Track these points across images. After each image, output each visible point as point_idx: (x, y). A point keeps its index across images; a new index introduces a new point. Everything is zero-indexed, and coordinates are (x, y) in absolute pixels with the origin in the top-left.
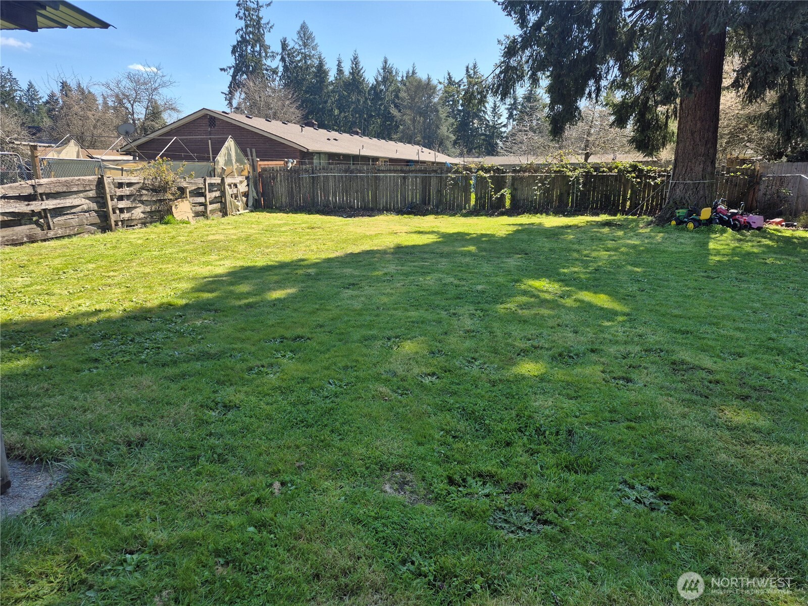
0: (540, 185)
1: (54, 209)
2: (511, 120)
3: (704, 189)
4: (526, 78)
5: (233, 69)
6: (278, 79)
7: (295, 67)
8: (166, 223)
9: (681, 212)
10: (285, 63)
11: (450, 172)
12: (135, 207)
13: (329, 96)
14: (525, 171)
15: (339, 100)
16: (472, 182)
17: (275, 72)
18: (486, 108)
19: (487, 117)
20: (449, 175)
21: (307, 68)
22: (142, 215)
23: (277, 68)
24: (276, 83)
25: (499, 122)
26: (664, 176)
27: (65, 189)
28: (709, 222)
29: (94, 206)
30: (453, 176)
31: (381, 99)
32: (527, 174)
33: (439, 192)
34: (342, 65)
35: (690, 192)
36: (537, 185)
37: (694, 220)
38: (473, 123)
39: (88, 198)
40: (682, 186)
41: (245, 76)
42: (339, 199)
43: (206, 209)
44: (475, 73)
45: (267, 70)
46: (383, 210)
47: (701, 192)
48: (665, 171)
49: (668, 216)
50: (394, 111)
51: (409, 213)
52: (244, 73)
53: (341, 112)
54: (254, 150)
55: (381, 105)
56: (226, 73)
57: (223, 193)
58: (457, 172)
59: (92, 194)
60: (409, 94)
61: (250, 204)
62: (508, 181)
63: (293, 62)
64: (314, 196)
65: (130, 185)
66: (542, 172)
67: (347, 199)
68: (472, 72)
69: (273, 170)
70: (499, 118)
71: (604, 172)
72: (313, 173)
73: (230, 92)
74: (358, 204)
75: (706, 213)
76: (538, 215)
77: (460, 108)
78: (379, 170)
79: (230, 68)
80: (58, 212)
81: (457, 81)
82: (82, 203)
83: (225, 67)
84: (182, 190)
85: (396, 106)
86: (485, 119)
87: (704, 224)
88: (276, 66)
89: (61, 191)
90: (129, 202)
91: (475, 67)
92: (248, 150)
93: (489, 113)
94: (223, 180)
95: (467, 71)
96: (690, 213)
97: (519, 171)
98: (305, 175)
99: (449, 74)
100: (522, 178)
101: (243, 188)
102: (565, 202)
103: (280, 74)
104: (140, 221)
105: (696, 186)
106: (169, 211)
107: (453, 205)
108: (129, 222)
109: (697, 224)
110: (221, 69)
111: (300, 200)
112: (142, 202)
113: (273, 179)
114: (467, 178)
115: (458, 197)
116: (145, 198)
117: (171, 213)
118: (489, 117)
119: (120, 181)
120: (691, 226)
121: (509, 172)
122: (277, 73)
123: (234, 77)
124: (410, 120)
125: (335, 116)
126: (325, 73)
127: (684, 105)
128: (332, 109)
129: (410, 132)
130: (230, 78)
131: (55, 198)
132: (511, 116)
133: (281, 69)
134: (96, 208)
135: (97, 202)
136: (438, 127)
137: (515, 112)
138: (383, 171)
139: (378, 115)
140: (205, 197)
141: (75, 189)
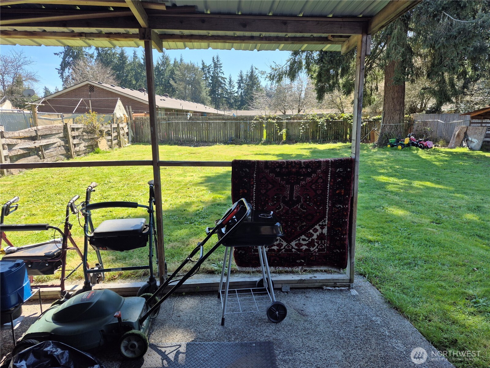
0: (303, 126)
1: (45, 145)
2: (240, 89)
3: (400, 128)
4: (304, 67)
5: (63, 54)
6: (94, 61)
7: (106, 54)
8: (98, 153)
9: (392, 140)
10: (99, 51)
11: (253, 120)
12: (81, 143)
13: (129, 72)
14: (294, 119)
15: (136, 74)
16: (264, 125)
17: (92, 56)
18: (225, 82)
19: (226, 87)
20: (253, 121)
21: (113, 55)
22: (84, 148)
23: (93, 54)
24: (93, 63)
25: (234, 90)
26: (366, 121)
27: (49, 133)
28: (408, 145)
29: (63, 143)
30: (255, 122)
31: (162, 75)
32: (295, 121)
33: (245, 131)
34: (137, 53)
35: (394, 130)
36: (302, 127)
37: (401, 144)
38: (218, 91)
39: (60, 138)
40: (389, 126)
41: (71, 59)
42: (185, 136)
43: (112, 143)
44: (218, 61)
45: (86, 55)
46: (216, 142)
47: (399, 130)
48: (366, 119)
49: (383, 142)
50: (172, 82)
51: (232, 144)
52: (71, 56)
53: (137, 82)
54: (130, 107)
55: (163, 78)
56: (59, 56)
57: (119, 133)
58: (256, 120)
59: (61, 135)
60: (181, 73)
61: (130, 139)
62: (285, 125)
63: (103, 51)
64: (169, 135)
65: (78, 129)
66: (304, 120)
67: (190, 136)
68: (216, 60)
69: (143, 119)
70: (233, 88)
71: (335, 119)
72: (169, 121)
73: (62, 69)
74: (196, 139)
75: (407, 141)
76: (305, 143)
77: (210, 81)
78: (209, 119)
79: (61, 53)
80: (47, 147)
81: (208, 66)
82: (57, 141)
83: (58, 53)
84: (101, 131)
85: (173, 79)
86: (226, 88)
87: (407, 146)
88: (92, 53)
89: (48, 133)
90: (78, 140)
91: (218, 58)
92: (127, 107)
93: (227, 85)
94: (118, 125)
95: (213, 60)
96: (398, 141)
97: (290, 119)
98: (164, 122)
99: (203, 61)
100: (292, 123)
101: (126, 130)
102: (316, 136)
103: (95, 58)
104: (83, 152)
105: (396, 127)
106: (97, 146)
107: (254, 138)
108: (78, 152)
109: (403, 146)
110: (55, 54)
111: (160, 137)
112: (84, 140)
113: (143, 125)
114: (261, 123)
115: (256, 134)
116: (85, 137)
117: (98, 147)
118: (227, 87)
119: (73, 127)
120: (400, 147)
121: (284, 120)
122: (93, 57)
123: (64, 59)
124: (183, 88)
125: (133, 85)
126: (126, 58)
127: (387, 84)
128: (131, 80)
129: (183, 95)
130: (62, 60)
131: (45, 138)
132: (240, 87)
133: (96, 54)
134: (64, 144)
135: (63, 140)
136: (200, 92)
137: (242, 85)
138: (212, 119)
139: (161, 84)
140: (111, 136)
141: (54, 133)
